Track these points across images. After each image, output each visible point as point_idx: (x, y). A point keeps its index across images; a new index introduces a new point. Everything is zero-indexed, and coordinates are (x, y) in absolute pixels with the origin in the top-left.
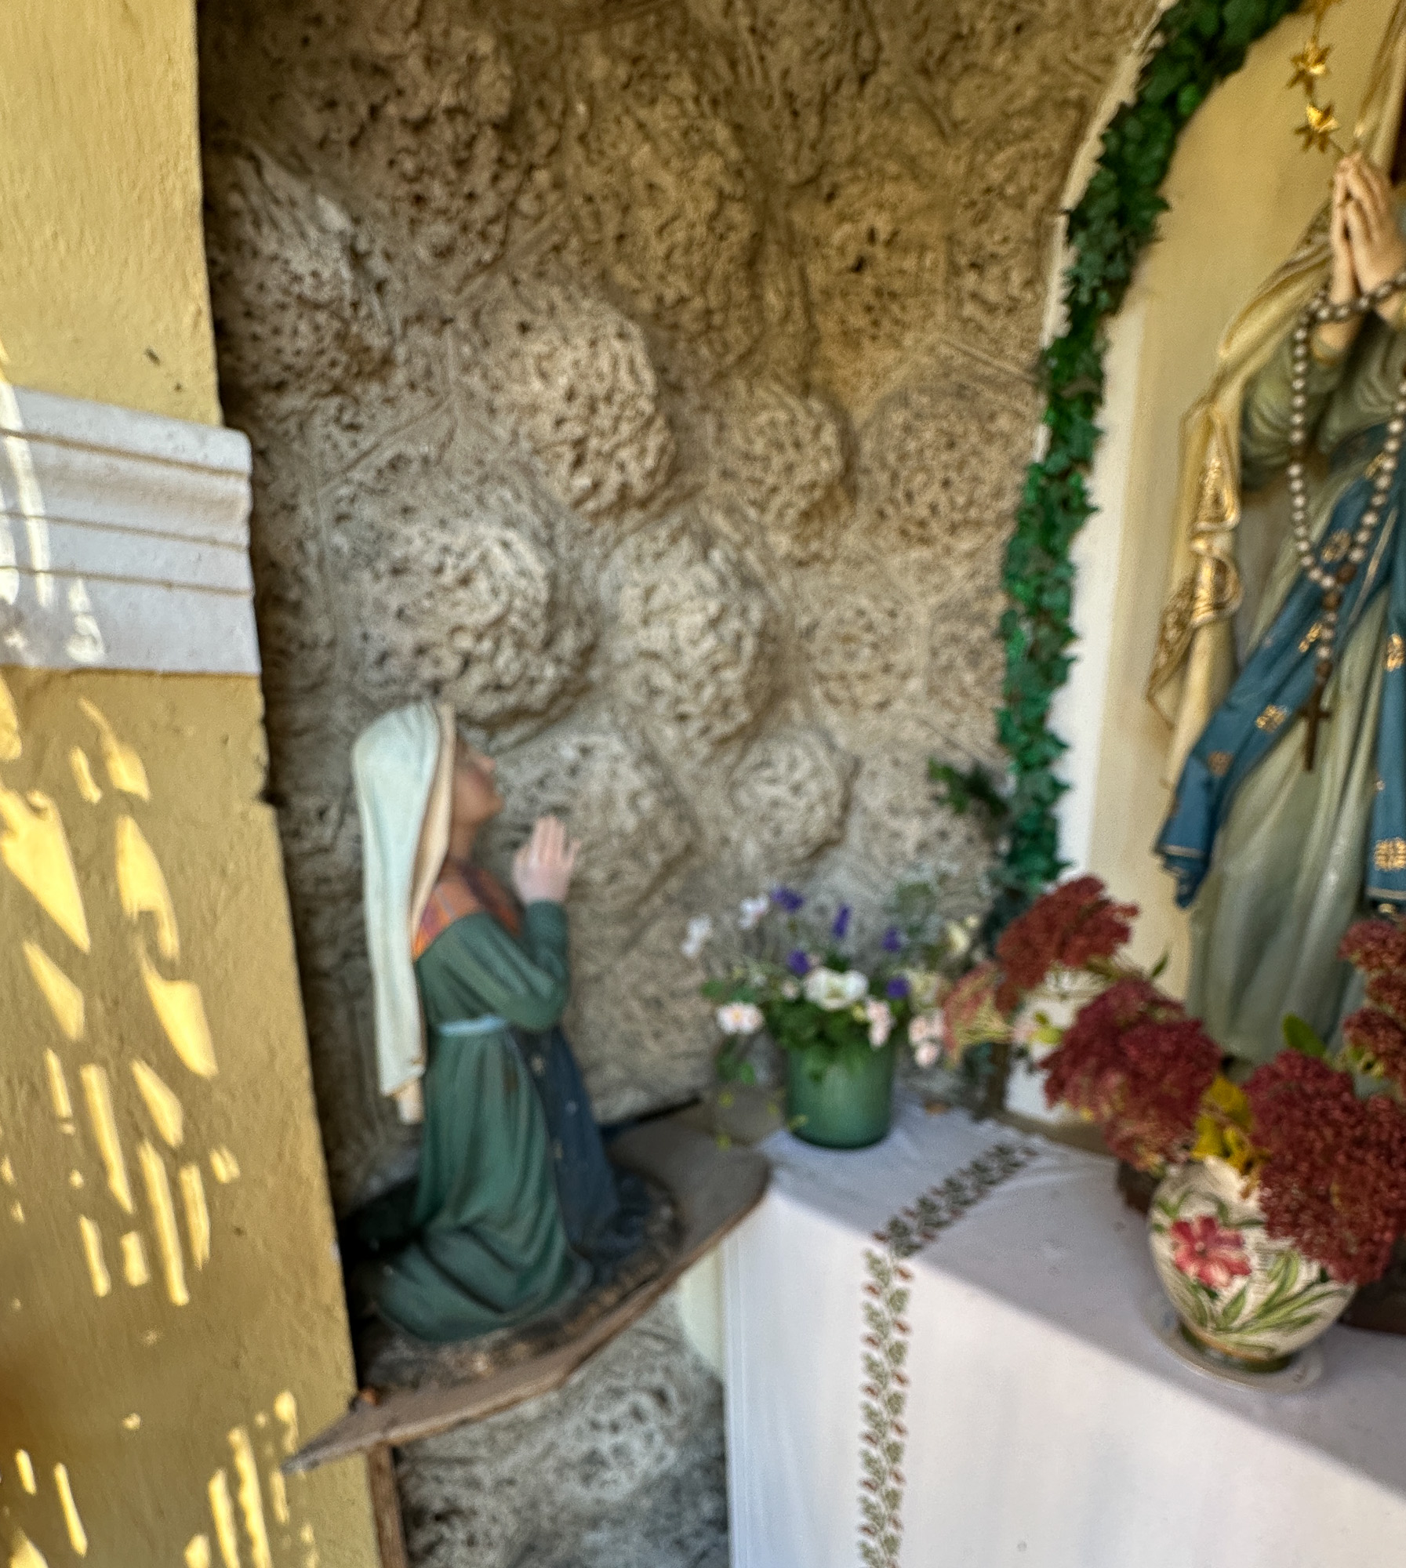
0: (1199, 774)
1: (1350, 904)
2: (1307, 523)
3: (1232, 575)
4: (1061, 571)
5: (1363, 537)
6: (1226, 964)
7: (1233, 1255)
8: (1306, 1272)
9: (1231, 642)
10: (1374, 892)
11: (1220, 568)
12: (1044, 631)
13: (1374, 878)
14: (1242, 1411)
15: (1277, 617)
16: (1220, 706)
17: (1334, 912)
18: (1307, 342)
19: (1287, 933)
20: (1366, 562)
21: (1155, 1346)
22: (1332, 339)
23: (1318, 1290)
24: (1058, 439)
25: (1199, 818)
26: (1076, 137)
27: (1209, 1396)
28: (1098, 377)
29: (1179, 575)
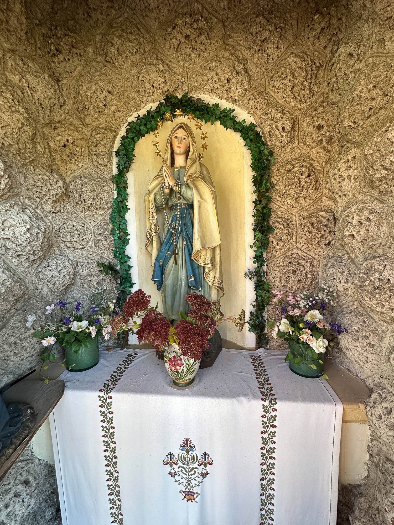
0: (158, 264)
1: (187, 287)
2: (168, 220)
3: (157, 227)
4: (124, 221)
5: (177, 225)
6: (169, 302)
7: (180, 362)
8: (192, 361)
9: (159, 238)
10: (190, 285)
11: (155, 225)
12: (122, 234)
13: (190, 282)
14: (187, 395)
15: (166, 236)
16: (159, 251)
17: (185, 289)
18: (163, 190)
19: (178, 293)
20: (178, 228)
21: (170, 389)
22: (167, 191)
23: (195, 363)
24: (119, 194)
25: (159, 273)
26: (115, 137)
27: (181, 395)
28: (126, 184)
29: (148, 226)
